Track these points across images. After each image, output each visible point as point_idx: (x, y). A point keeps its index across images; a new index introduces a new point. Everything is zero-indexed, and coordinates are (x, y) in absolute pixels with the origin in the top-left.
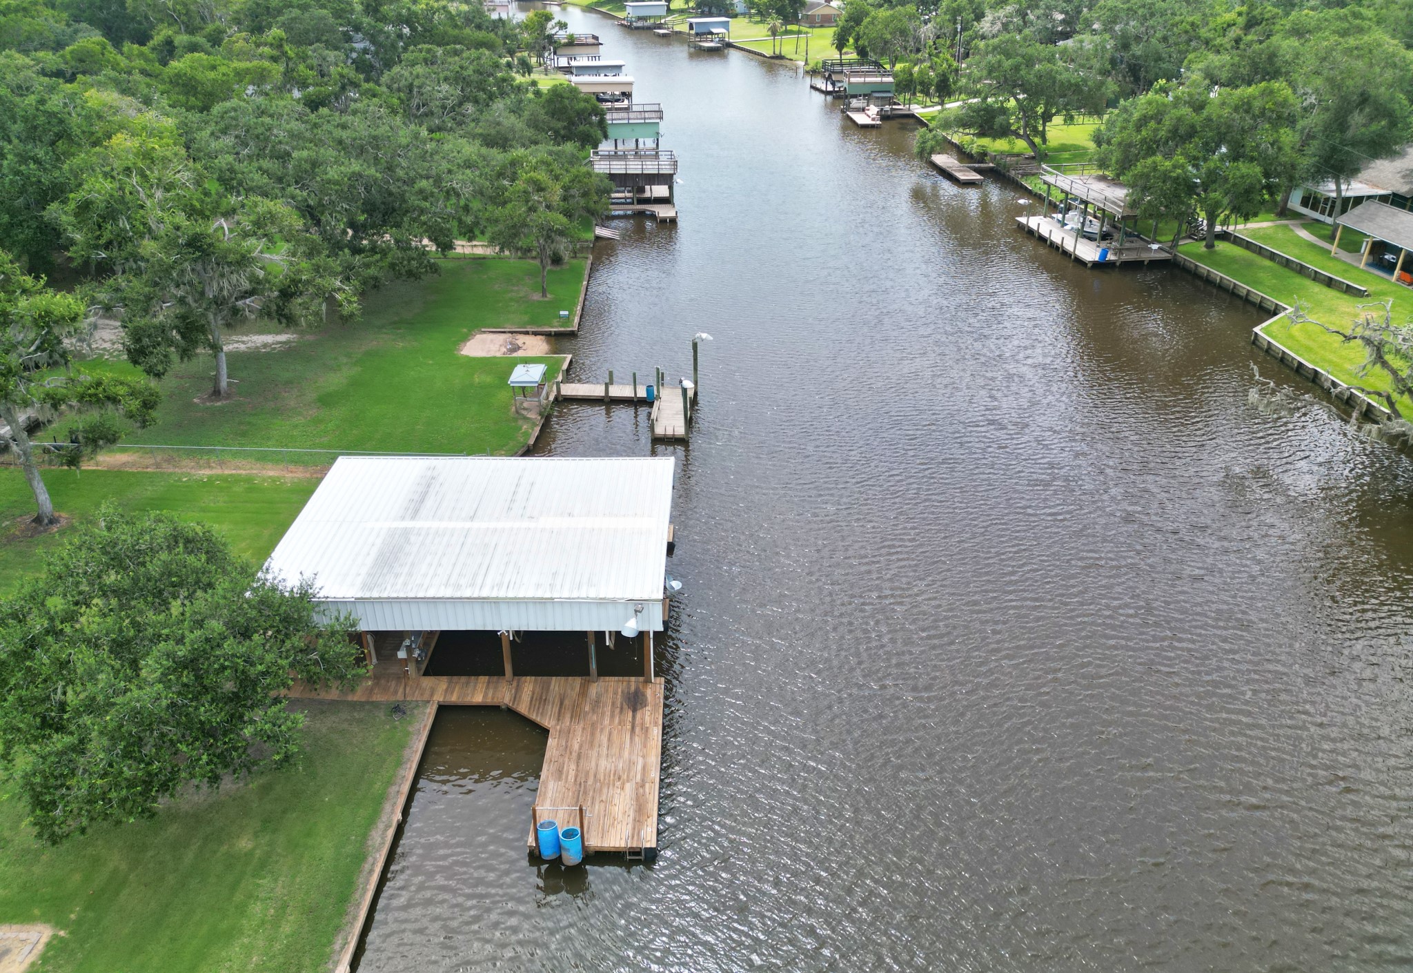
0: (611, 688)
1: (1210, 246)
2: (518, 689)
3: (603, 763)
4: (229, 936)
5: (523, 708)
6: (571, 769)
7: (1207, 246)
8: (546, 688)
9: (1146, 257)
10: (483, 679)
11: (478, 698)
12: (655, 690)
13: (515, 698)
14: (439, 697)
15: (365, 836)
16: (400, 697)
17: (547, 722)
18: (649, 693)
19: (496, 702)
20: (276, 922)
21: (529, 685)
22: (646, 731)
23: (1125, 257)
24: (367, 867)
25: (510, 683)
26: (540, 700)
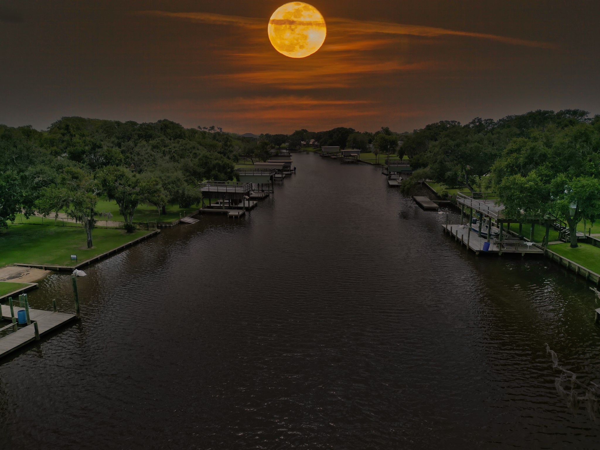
1: (574, 246)
7: (572, 246)
9: (522, 251)
23: (505, 249)
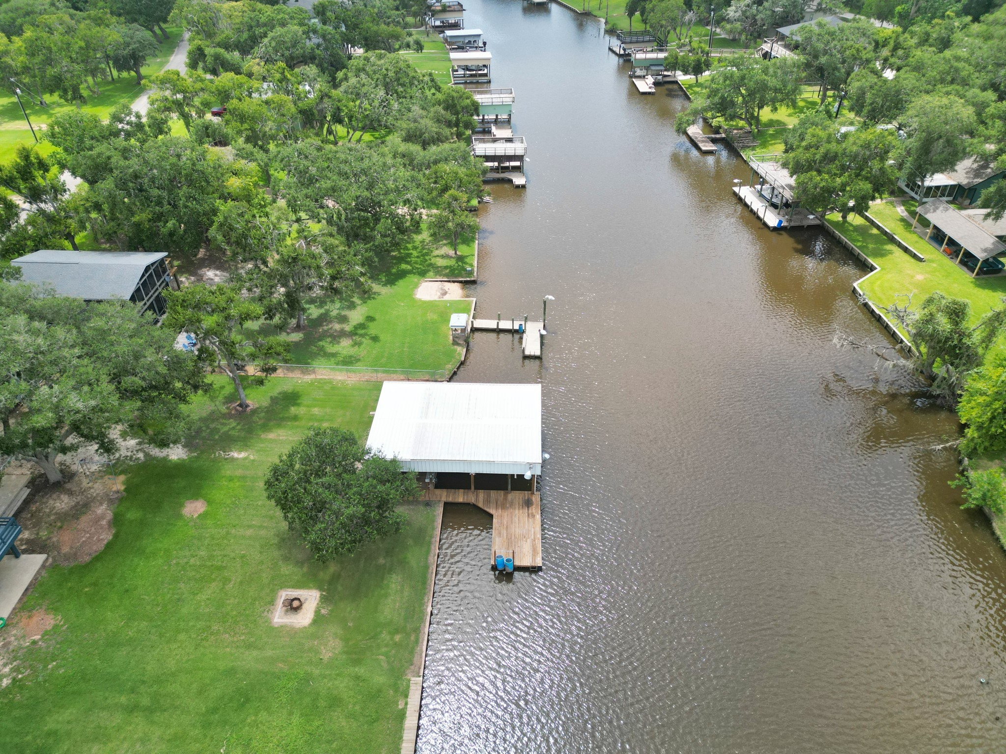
0: (517, 496)
2: (477, 496)
3: (517, 530)
4: (386, 596)
5: (481, 505)
6: (504, 532)
8: (489, 496)
9: (805, 223)
10: (461, 491)
11: (461, 500)
12: (536, 498)
13: (477, 500)
14: (444, 499)
15: (427, 559)
16: (427, 499)
17: (492, 511)
18: (534, 499)
19: (468, 501)
20: (402, 591)
21: (482, 494)
22: (533, 516)
23: (793, 224)
24: (430, 571)
25: (473, 493)
26: (488, 501)
